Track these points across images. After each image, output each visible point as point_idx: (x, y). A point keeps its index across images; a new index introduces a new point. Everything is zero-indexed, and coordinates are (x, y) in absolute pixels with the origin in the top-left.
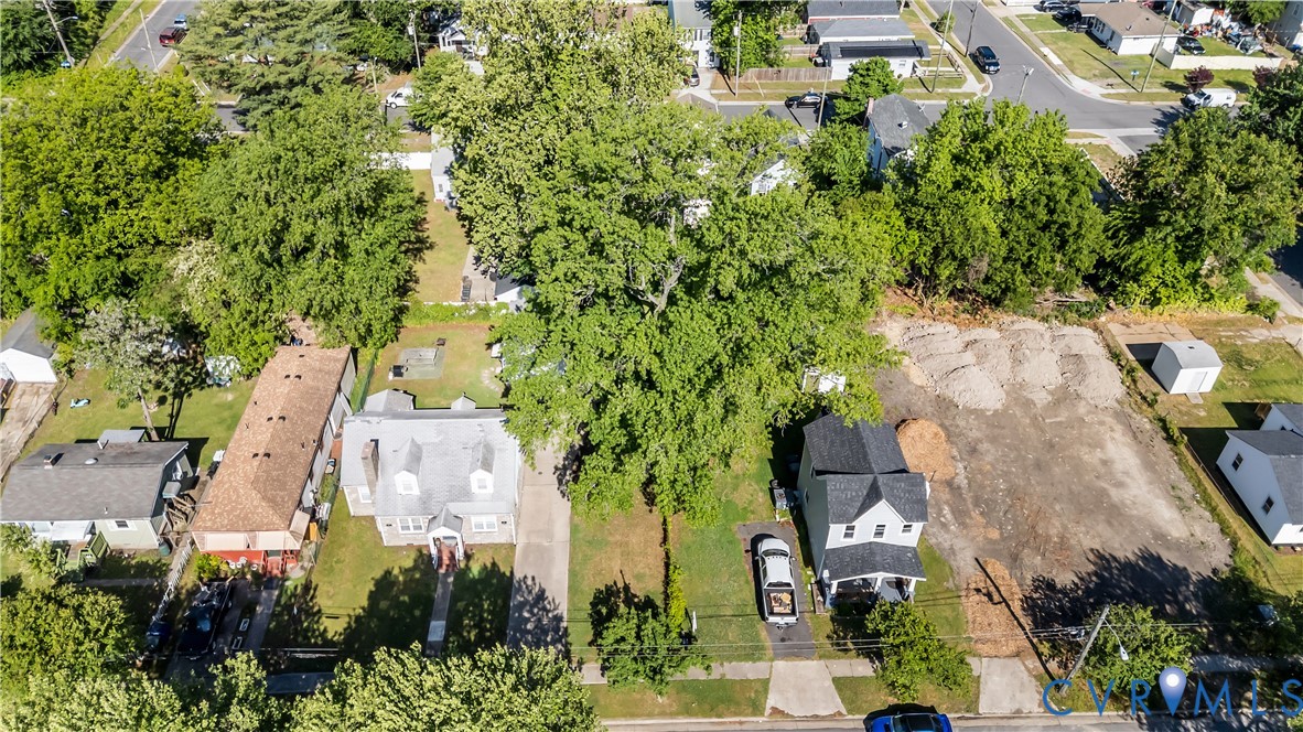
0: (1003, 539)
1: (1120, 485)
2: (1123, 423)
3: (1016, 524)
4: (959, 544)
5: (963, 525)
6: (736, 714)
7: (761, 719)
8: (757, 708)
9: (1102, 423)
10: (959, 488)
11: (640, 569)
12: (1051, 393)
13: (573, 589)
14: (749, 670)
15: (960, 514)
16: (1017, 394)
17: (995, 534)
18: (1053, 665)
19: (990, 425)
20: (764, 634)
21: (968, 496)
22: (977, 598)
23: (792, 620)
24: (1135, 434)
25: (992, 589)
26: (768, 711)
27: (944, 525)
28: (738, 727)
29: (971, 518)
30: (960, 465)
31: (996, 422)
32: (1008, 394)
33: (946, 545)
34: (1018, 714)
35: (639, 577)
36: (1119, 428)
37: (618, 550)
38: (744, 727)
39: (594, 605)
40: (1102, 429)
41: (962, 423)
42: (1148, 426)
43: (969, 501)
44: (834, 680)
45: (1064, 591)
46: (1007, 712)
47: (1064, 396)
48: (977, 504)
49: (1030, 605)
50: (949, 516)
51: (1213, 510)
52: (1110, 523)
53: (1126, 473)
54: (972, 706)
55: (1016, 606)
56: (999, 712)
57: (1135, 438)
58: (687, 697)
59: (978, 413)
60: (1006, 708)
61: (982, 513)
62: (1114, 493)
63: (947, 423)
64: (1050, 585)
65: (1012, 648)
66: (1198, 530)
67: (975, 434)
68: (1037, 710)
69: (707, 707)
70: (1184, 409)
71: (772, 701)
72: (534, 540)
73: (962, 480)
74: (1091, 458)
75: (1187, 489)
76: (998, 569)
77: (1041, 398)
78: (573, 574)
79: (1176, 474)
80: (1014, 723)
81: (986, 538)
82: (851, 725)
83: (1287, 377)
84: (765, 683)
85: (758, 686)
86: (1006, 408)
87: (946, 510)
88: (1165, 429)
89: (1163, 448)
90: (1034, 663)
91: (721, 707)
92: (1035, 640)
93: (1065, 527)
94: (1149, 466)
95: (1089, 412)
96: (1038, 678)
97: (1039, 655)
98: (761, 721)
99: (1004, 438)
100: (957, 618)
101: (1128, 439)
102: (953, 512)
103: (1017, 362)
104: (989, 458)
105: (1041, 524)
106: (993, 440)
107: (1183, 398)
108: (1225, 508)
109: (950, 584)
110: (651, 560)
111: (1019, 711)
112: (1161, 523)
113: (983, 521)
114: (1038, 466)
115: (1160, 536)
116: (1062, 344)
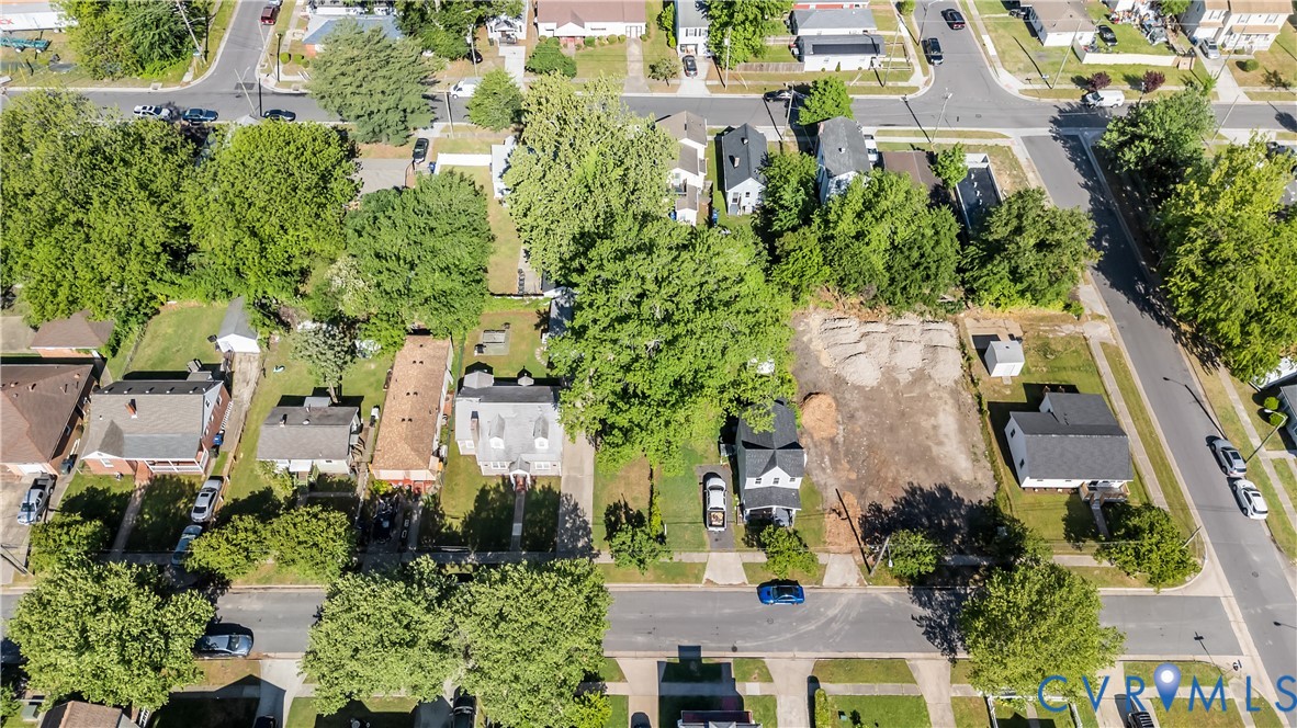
0: (858, 479)
1: (940, 443)
2: (954, 399)
3: (868, 469)
4: (831, 481)
5: (835, 469)
6: (688, 582)
7: (699, 585)
8: (698, 579)
9: (940, 398)
10: (837, 443)
11: (635, 494)
12: (912, 374)
13: (596, 506)
14: (696, 557)
15: (835, 461)
16: (889, 374)
17: (853, 476)
18: (869, 559)
19: (867, 398)
20: (706, 536)
21: (842, 449)
22: (834, 515)
23: (722, 529)
24: (959, 406)
25: (843, 510)
26: (704, 581)
27: (824, 469)
28: (687, 589)
29: (841, 464)
30: (841, 427)
31: (870, 396)
32: (883, 374)
33: (822, 482)
34: (844, 586)
35: (635, 499)
36: (951, 402)
37: (623, 482)
38: (691, 589)
39: (607, 515)
40: (939, 402)
41: (848, 396)
42: (970, 401)
43: (842, 453)
44: (743, 564)
45: (886, 513)
46: (838, 585)
47: (920, 377)
48: (846, 456)
49: (864, 521)
50: (828, 463)
51: (993, 463)
52: (926, 470)
53: (946, 435)
54: (819, 581)
55: (856, 524)
56: (834, 585)
57: (959, 409)
58: (659, 572)
59: (859, 388)
60: (838, 583)
61: (848, 462)
62: (935, 450)
63: (838, 396)
64: (878, 509)
65: (849, 547)
66: (979, 476)
67: (855, 404)
68: (855, 584)
69: (670, 578)
70: (997, 388)
71: (707, 575)
72: (573, 474)
73: (840, 439)
74: (926, 423)
75: (982, 446)
76: (850, 499)
77: (904, 378)
78: (595, 496)
79: (978, 437)
80: (841, 591)
81: (847, 478)
82: (750, 590)
83: (1074, 364)
84: (704, 565)
85: (700, 567)
86: (880, 385)
87: (827, 459)
88: (980, 403)
89: (974, 416)
90: (859, 557)
91: (678, 579)
92: (862, 544)
93: (898, 472)
94: (962, 430)
95: (934, 390)
96: (860, 566)
97: (863, 553)
98: (700, 587)
99: (874, 408)
100: (820, 529)
101: (954, 411)
102: (831, 460)
103: (893, 350)
104: (860, 423)
105: (884, 470)
106: (866, 409)
107: (999, 380)
108: (1000, 461)
109: (820, 508)
110: (642, 488)
111: (845, 585)
112: (958, 471)
113: (848, 466)
114: (892, 429)
115: (955, 479)
116: (927, 336)
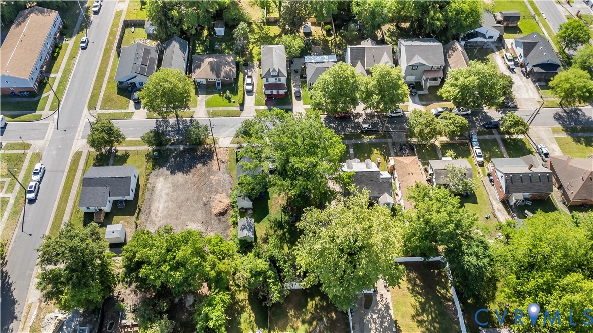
0: (210, 176)
10: (215, 191)
18: (213, 146)
22: (223, 161)
25: (220, 163)
29: (216, 182)
30: (212, 199)
33: (225, 174)
36: (153, 215)
45: (201, 163)
46: (227, 138)
48: (213, 186)
50: (222, 182)
51: (146, 185)
55: (215, 158)
57: (150, 212)
61: (212, 183)
64: (204, 164)
65: (220, 149)
66: (155, 180)
76: (215, 167)
79: (147, 198)
80: (226, 136)
81: (214, 176)
89: (144, 207)
90: (217, 146)
92: (214, 151)
93: (191, 179)
96: (217, 143)
97: (215, 148)
102: (220, 183)
109: (229, 163)
113: (213, 181)
115: (166, 178)
